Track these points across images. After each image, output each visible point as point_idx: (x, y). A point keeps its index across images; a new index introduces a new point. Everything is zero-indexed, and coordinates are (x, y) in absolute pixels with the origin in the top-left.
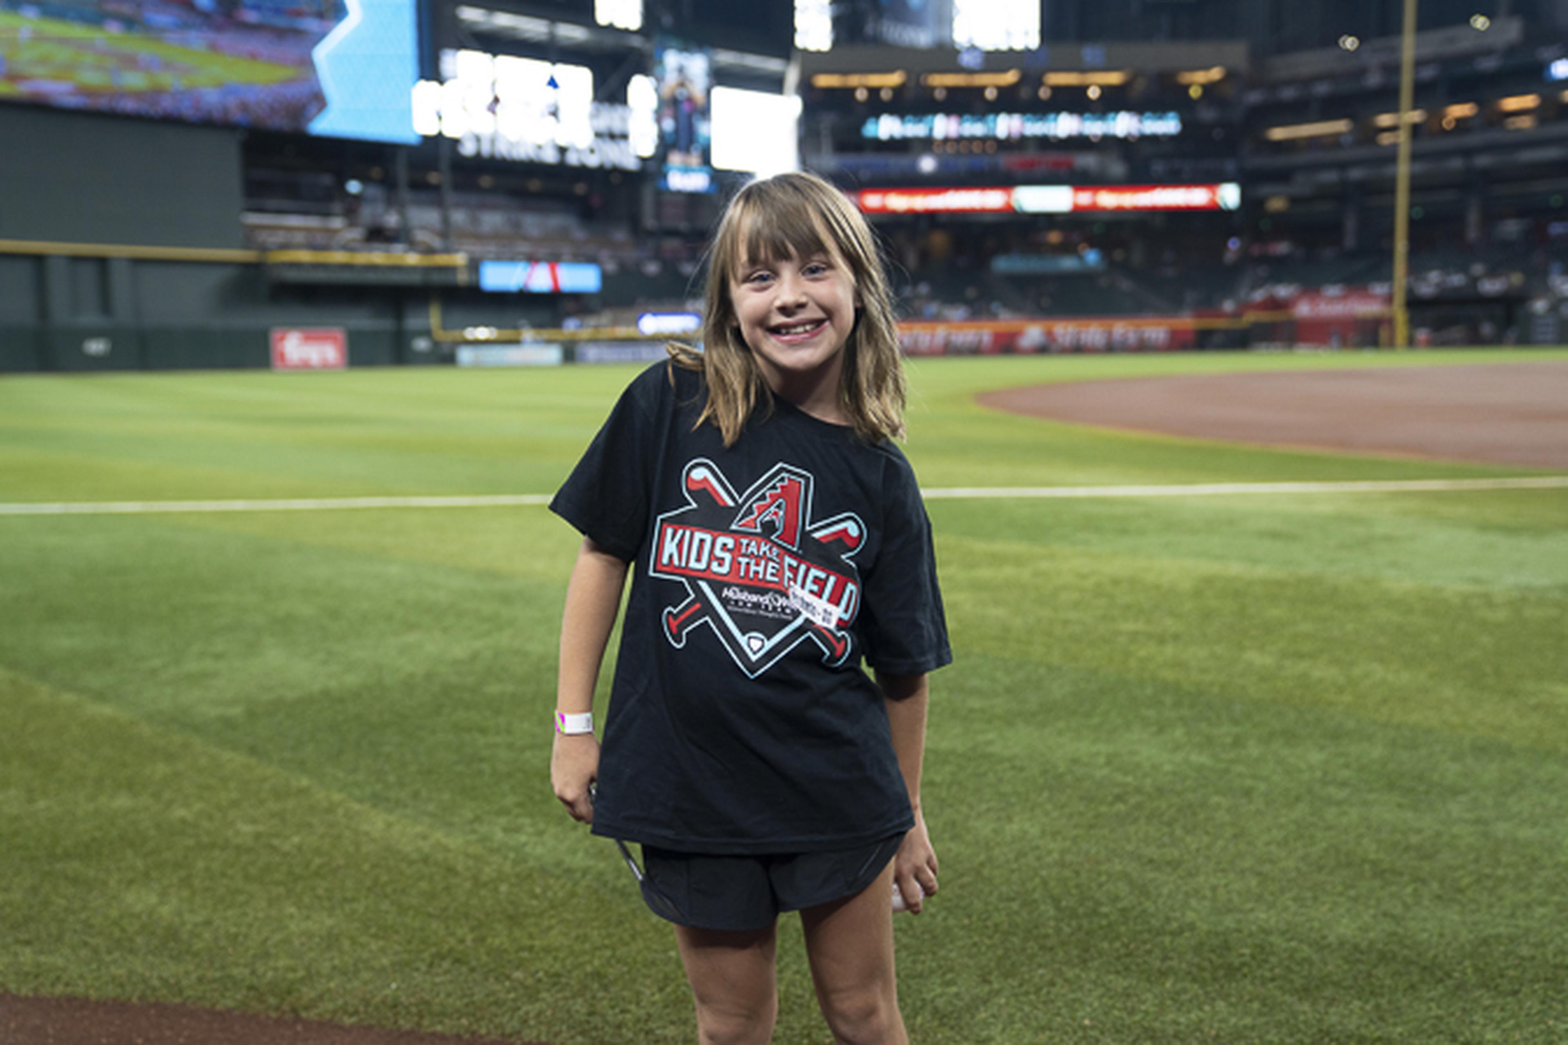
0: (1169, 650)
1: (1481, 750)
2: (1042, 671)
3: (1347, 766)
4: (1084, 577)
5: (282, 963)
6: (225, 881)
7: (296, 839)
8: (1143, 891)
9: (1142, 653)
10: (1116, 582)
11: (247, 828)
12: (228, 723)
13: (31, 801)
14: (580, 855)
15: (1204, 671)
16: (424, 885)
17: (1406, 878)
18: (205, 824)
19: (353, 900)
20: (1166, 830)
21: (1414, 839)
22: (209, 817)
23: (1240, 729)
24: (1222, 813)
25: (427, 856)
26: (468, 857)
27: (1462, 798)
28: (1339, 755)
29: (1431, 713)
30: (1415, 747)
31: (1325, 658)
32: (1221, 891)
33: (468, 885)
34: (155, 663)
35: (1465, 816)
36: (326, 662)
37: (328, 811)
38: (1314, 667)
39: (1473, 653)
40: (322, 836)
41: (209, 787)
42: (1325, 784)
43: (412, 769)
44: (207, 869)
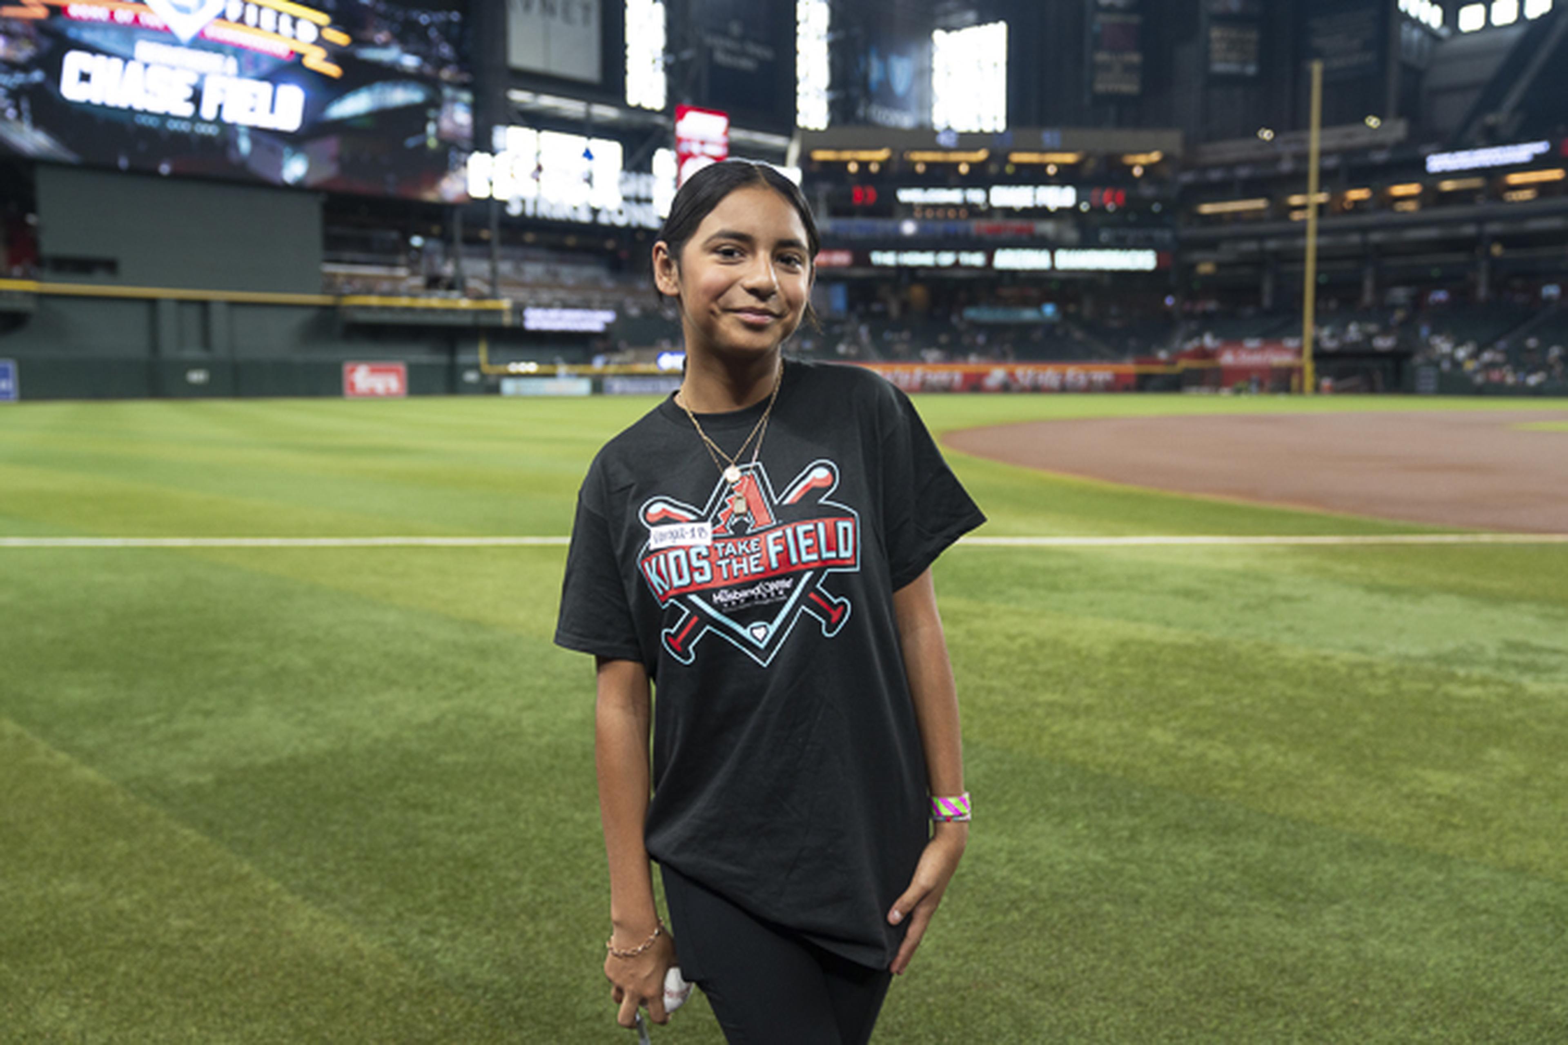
0: (1080, 725)
1: (1356, 848)
3: (1232, 867)
4: (1011, 638)
6: (139, 990)
7: (221, 939)
9: (1056, 729)
10: (1041, 644)
11: (176, 923)
12: (196, 792)
14: (487, 965)
15: (1109, 750)
16: (328, 1001)
17: (1279, 1009)
18: (141, 917)
19: (257, 1019)
20: (1055, 945)
21: (1290, 960)
22: (147, 909)
23: (1137, 821)
24: (1111, 924)
25: (340, 964)
26: (379, 966)
27: (1337, 907)
28: (1227, 854)
29: (1314, 803)
30: (1297, 845)
31: (1222, 737)
32: (1100, 1025)
33: (370, 1002)
34: (150, 720)
35: (1339, 930)
36: (302, 723)
37: (261, 904)
38: (1211, 747)
39: (1355, 732)
40: (247, 935)
41: (157, 872)
42: (1211, 889)
43: (351, 854)
44: (126, 974)
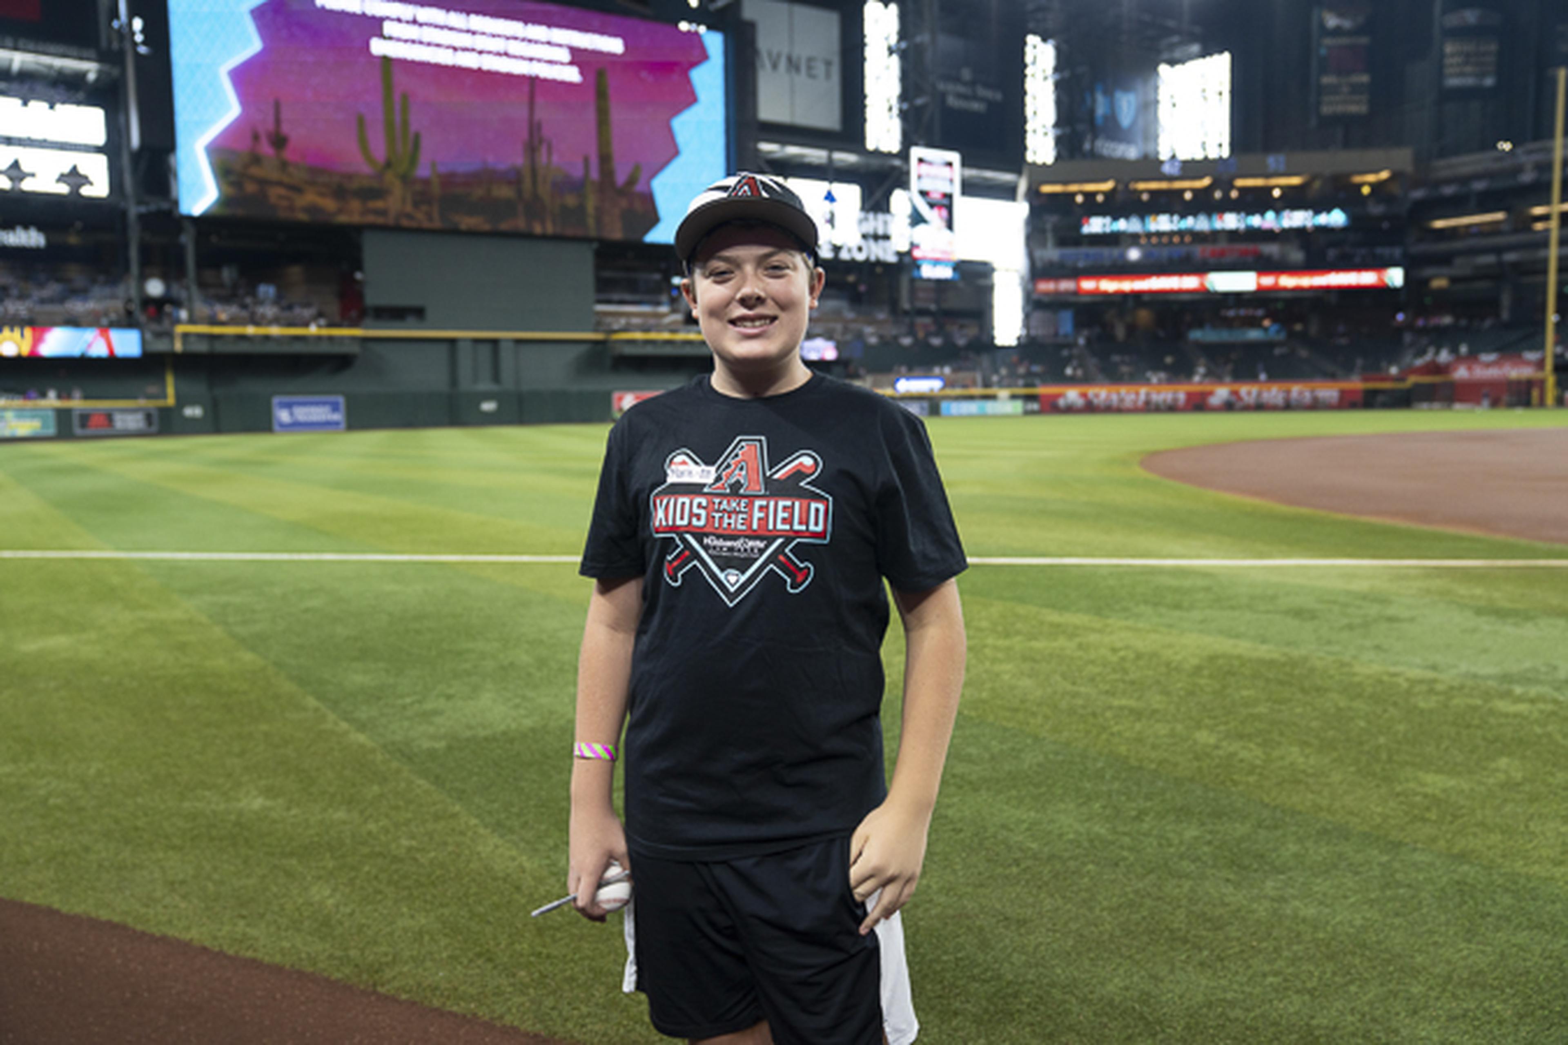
0: (1138, 726)
1: (1324, 833)
2: (1029, 741)
3: (1209, 843)
4: (1114, 650)
5: (383, 949)
6: (375, 883)
7: (433, 854)
8: (984, 945)
9: (1115, 729)
10: (1139, 657)
11: (405, 842)
12: (432, 754)
13: (288, 809)
15: (1154, 747)
16: (495, 898)
17: (1188, 946)
18: (383, 838)
19: (446, 905)
20: (1035, 891)
21: (1219, 911)
22: (387, 831)
23: (1149, 804)
24: (1086, 880)
25: (508, 875)
26: (534, 878)
27: (1282, 877)
28: (1211, 832)
29: (1310, 796)
30: (1276, 827)
31: (1259, 740)
32: (1042, 948)
33: (523, 901)
34: (408, 700)
35: (1272, 893)
36: (517, 706)
37: (462, 833)
38: (1244, 748)
39: (1382, 740)
40: (450, 853)
41: (397, 808)
42: (1181, 857)
43: (532, 803)
44: (368, 873)
